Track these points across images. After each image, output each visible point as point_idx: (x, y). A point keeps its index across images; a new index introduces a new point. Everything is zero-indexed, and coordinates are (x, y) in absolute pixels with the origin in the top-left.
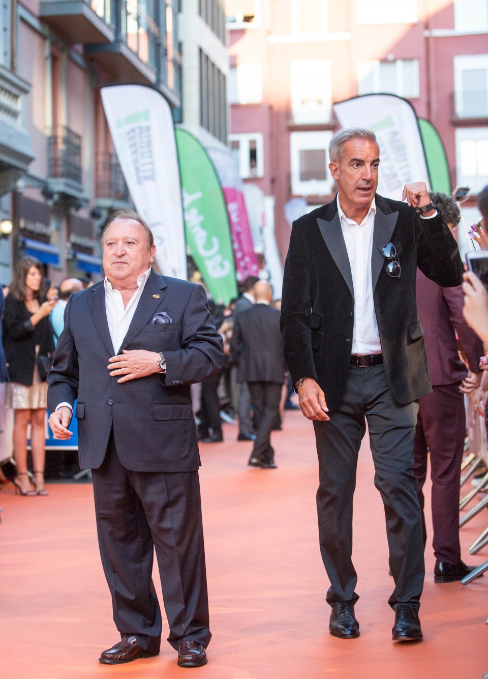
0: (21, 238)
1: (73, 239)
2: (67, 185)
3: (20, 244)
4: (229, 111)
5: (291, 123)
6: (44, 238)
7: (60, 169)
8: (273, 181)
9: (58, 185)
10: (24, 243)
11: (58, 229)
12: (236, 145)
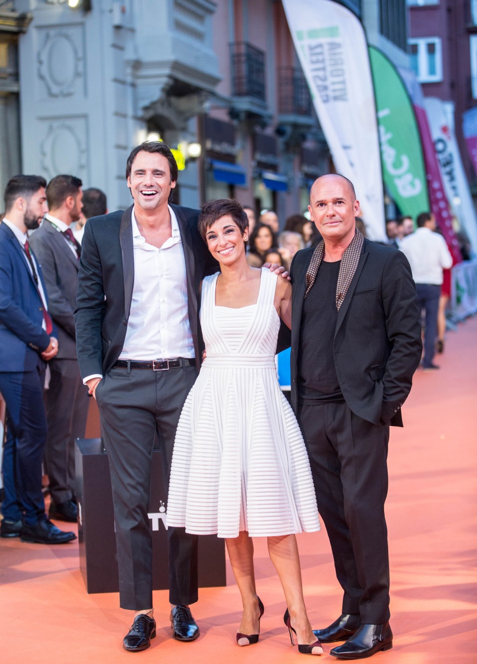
0: (208, 160)
1: (259, 157)
2: (252, 103)
3: (207, 166)
4: (408, 15)
5: (470, 25)
6: (230, 159)
7: (245, 88)
8: (453, 85)
9: (244, 104)
10: (211, 165)
11: (243, 148)
12: (414, 50)
